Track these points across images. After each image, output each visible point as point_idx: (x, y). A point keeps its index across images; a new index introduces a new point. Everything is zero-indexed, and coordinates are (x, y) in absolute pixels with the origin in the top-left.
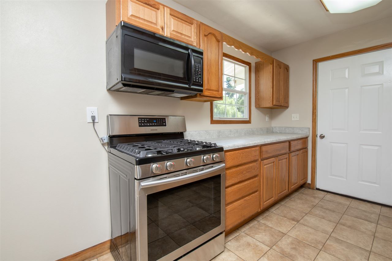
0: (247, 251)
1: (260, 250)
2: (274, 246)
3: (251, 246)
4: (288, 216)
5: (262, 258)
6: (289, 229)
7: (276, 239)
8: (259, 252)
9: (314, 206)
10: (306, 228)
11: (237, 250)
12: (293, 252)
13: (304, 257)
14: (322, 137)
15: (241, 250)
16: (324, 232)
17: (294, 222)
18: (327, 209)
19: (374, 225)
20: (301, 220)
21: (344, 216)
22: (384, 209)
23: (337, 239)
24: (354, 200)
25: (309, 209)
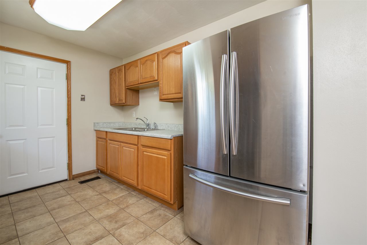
9: (12, 214)
16: (49, 224)
17: (14, 241)
18: (26, 208)
19: (69, 196)
20: (18, 233)
21: (46, 204)
22: (62, 184)
23: (63, 221)
24: (37, 189)
25: (12, 219)
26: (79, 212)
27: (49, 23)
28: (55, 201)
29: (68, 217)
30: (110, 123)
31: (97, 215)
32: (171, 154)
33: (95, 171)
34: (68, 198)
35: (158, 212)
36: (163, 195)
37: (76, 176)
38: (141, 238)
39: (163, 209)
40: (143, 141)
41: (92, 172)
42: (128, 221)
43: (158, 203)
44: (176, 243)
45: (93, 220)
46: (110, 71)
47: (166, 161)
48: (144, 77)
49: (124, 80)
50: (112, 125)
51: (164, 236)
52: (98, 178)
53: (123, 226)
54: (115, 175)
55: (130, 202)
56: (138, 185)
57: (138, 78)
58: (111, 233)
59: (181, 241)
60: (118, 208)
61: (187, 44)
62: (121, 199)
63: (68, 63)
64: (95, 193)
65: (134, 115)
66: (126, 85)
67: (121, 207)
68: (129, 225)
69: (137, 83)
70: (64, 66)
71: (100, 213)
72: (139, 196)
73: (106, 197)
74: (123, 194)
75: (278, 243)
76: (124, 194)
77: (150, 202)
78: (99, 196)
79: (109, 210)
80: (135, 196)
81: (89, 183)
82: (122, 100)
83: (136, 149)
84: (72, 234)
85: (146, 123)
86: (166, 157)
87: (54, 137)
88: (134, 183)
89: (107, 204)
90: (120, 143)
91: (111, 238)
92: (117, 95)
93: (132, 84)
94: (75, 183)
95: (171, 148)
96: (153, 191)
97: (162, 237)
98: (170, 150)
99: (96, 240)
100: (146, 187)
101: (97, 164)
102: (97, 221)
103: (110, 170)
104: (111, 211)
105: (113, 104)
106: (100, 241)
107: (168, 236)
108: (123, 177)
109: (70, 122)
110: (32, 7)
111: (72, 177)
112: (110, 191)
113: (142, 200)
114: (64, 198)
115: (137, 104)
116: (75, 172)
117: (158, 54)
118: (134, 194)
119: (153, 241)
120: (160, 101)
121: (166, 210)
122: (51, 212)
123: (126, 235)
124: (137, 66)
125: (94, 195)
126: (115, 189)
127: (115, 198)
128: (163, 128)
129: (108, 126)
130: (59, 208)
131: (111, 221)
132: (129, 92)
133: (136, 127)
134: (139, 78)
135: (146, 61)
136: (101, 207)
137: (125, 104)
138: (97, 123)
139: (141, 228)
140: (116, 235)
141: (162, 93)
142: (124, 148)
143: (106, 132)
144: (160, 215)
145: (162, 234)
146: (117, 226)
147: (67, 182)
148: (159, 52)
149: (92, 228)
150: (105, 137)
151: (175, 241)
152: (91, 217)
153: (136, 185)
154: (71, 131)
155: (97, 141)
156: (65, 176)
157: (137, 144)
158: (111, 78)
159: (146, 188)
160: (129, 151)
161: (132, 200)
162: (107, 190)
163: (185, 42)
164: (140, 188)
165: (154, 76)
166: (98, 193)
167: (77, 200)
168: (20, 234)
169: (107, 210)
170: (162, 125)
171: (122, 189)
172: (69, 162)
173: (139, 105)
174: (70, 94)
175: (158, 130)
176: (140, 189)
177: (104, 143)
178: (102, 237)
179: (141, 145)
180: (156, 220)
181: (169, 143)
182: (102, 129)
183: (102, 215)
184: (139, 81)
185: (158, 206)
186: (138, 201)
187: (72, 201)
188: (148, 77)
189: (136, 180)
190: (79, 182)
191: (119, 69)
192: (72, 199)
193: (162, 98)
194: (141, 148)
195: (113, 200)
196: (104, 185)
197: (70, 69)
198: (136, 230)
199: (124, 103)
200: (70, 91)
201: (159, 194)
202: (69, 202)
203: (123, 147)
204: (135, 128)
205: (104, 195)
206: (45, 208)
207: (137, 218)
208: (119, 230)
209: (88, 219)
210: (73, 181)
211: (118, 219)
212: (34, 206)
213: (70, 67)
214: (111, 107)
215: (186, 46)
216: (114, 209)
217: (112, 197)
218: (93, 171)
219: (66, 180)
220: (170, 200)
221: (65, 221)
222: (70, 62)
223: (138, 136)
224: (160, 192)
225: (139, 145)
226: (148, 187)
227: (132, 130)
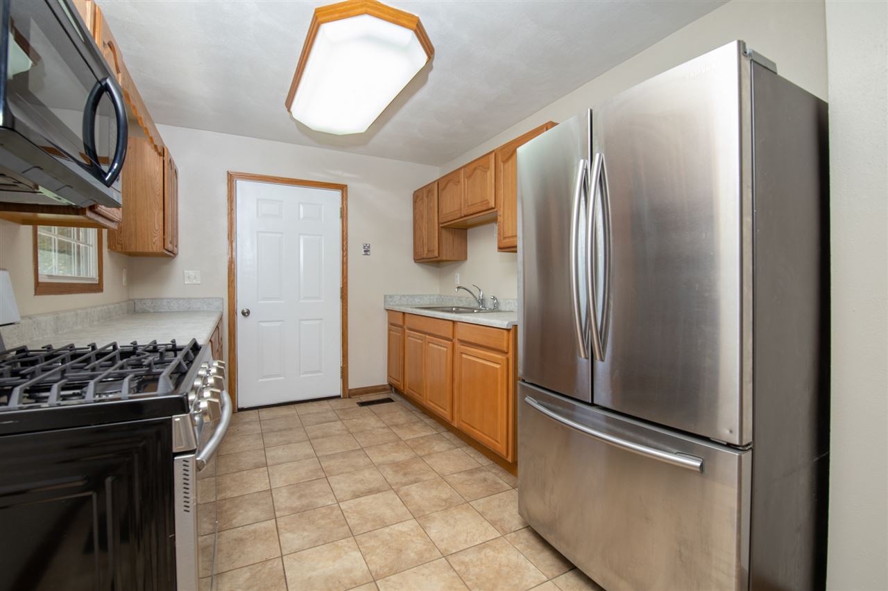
0: (249, 549)
1: (266, 533)
2: (276, 513)
3: (246, 539)
4: (243, 467)
5: (280, 537)
6: (268, 481)
7: (266, 503)
8: (268, 535)
9: (262, 435)
10: (284, 466)
11: (233, 562)
12: (305, 501)
13: (321, 496)
14: (246, 314)
15: (240, 556)
16: (307, 457)
17: (261, 469)
18: (280, 430)
19: (339, 422)
20: (268, 461)
21: (306, 428)
22: (333, 402)
23: (327, 456)
24: (296, 406)
25: (261, 442)
26: (351, 448)
27: (313, 129)
28: (320, 426)
29: (333, 452)
30: (413, 296)
31: (377, 459)
32: (508, 359)
33: (386, 387)
34: (339, 425)
35: (483, 475)
36: (493, 441)
37: (353, 391)
38: (440, 506)
39: (494, 471)
40: (462, 333)
41: (380, 388)
42: (425, 477)
43: (487, 459)
44: (502, 529)
45: (370, 464)
46: (414, 194)
47: (499, 372)
48: (470, 204)
49: (436, 210)
50: (417, 300)
51: (482, 514)
52: (389, 400)
53: (416, 482)
54: (416, 396)
55: (435, 449)
56: (452, 418)
57: (461, 205)
58: (393, 487)
59: (513, 529)
60: (412, 454)
61: (549, 126)
62: (421, 441)
63: (342, 188)
64: (380, 424)
65: (458, 281)
66: (441, 221)
67: (419, 453)
68: (426, 483)
69: (459, 216)
70: (337, 194)
71: (383, 456)
72: (455, 442)
73: (396, 432)
74: (426, 434)
75: (680, 551)
76: (429, 434)
77: (472, 455)
78: (386, 430)
79: (397, 455)
80: (448, 440)
81: (373, 407)
82: (433, 251)
83: (450, 347)
84: (338, 477)
85: (477, 297)
86: (498, 366)
87: (321, 319)
88: (445, 413)
89: (397, 445)
90: (424, 335)
91: (392, 495)
92: (425, 241)
93: (450, 219)
94: (351, 403)
95: (508, 347)
96: (477, 434)
97: (478, 514)
98: (506, 351)
99: (369, 492)
100: (466, 425)
101: (389, 376)
102: (375, 466)
103: (409, 388)
104: (401, 456)
105: (419, 259)
106: (374, 495)
107: (490, 515)
108: (428, 402)
109: (347, 294)
110: (289, 110)
111: (348, 394)
112: (405, 426)
113: (459, 449)
114: (332, 423)
115: (462, 257)
116: (353, 384)
117: (494, 152)
118: (446, 436)
119: (459, 516)
120: (499, 251)
121: (501, 475)
122: (312, 441)
123: (417, 497)
124: (459, 182)
125: (378, 428)
126: (415, 423)
127: (412, 437)
128: (511, 309)
129: (410, 303)
130: (323, 437)
131: (396, 472)
132: (444, 233)
133: (461, 305)
134: (463, 207)
135: (475, 169)
136: (385, 448)
137: (439, 259)
138: (391, 296)
139: (445, 493)
140: (401, 493)
141: (502, 235)
142: (431, 345)
143: (404, 313)
144: (485, 480)
145: (480, 510)
146: (405, 480)
147: (339, 401)
148: (496, 149)
149: (367, 474)
150: (400, 323)
151: (501, 526)
152: (367, 460)
153: (448, 418)
154: (347, 310)
155: (390, 330)
156: (337, 391)
157: (451, 337)
158: (415, 209)
159: (465, 427)
160: (439, 350)
161: (439, 446)
162: (401, 423)
163: (547, 124)
164: (456, 426)
165: (487, 200)
166: (383, 425)
167: (351, 430)
168: (269, 462)
169: (394, 454)
170: (509, 303)
171: (426, 425)
172: (343, 364)
173: (466, 259)
174: (347, 243)
175: (500, 311)
176: (456, 429)
177: (399, 334)
178: (378, 491)
179: (458, 339)
180: (475, 486)
181: (506, 338)
182: (396, 308)
183: (384, 459)
184: (462, 212)
185: (487, 464)
186: (450, 449)
187: (343, 430)
188: (477, 204)
189: (448, 409)
190: (358, 403)
191: (427, 189)
192: (344, 428)
193: (502, 246)
194: (458, 346)
195: (408, 440)
196: (397, 413)
197: (347, 199)
198: (434, 493)
199: (436, 257)
200: (347, 239)
201: (485, 439)
202: (338, 430)
203: (429, 342)
204: (458, 308)
205: (394, 430)
206: (305, 434)
207: (443, 477)
208: (407, 487)
209: (362, 461)
210: (349, 400)
211: (409, 470)
212: (291, 429)
213: (347, 196)
214: (415, 264)
215: (547, 129)
216: (406, 454)
217: (407, 435)
218: (383, 388)
219: (339, 397)
220: (505, 454)
221: (329, 457)
222: (346, 186)
223: (454, 322)
224: (489, 436)
225: (456, 341)
226: (469, 425)
227: (451, 311)
